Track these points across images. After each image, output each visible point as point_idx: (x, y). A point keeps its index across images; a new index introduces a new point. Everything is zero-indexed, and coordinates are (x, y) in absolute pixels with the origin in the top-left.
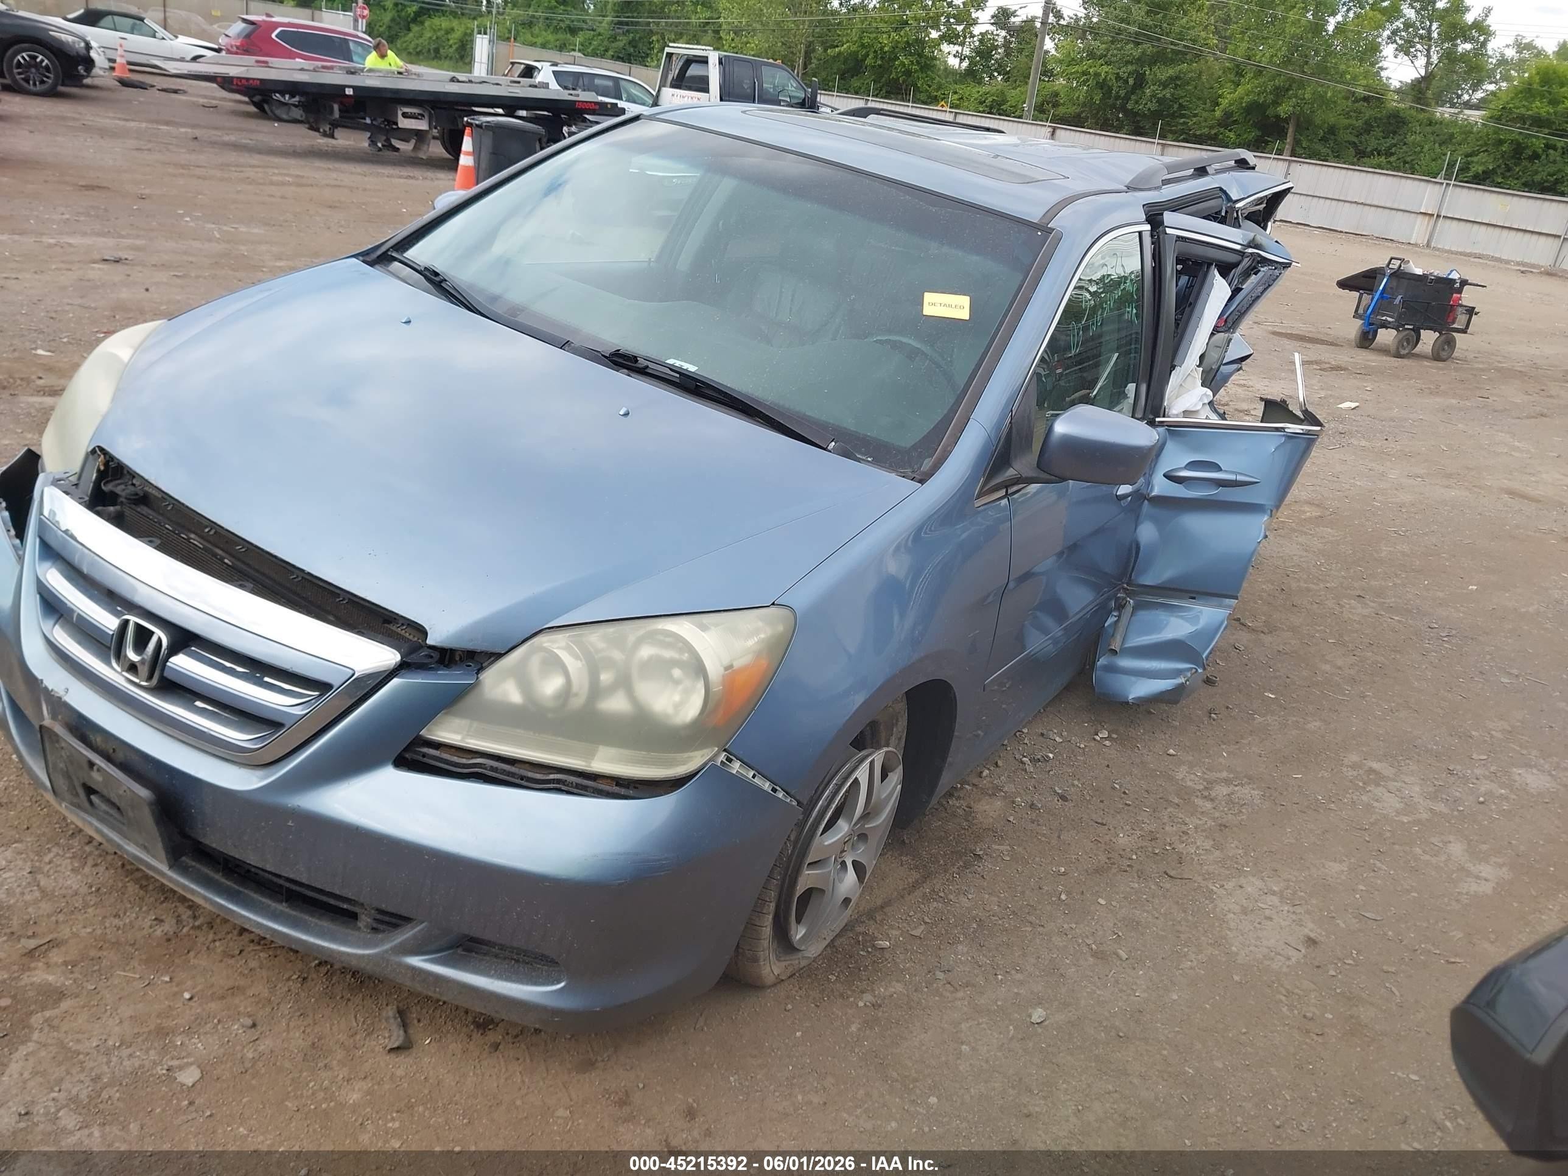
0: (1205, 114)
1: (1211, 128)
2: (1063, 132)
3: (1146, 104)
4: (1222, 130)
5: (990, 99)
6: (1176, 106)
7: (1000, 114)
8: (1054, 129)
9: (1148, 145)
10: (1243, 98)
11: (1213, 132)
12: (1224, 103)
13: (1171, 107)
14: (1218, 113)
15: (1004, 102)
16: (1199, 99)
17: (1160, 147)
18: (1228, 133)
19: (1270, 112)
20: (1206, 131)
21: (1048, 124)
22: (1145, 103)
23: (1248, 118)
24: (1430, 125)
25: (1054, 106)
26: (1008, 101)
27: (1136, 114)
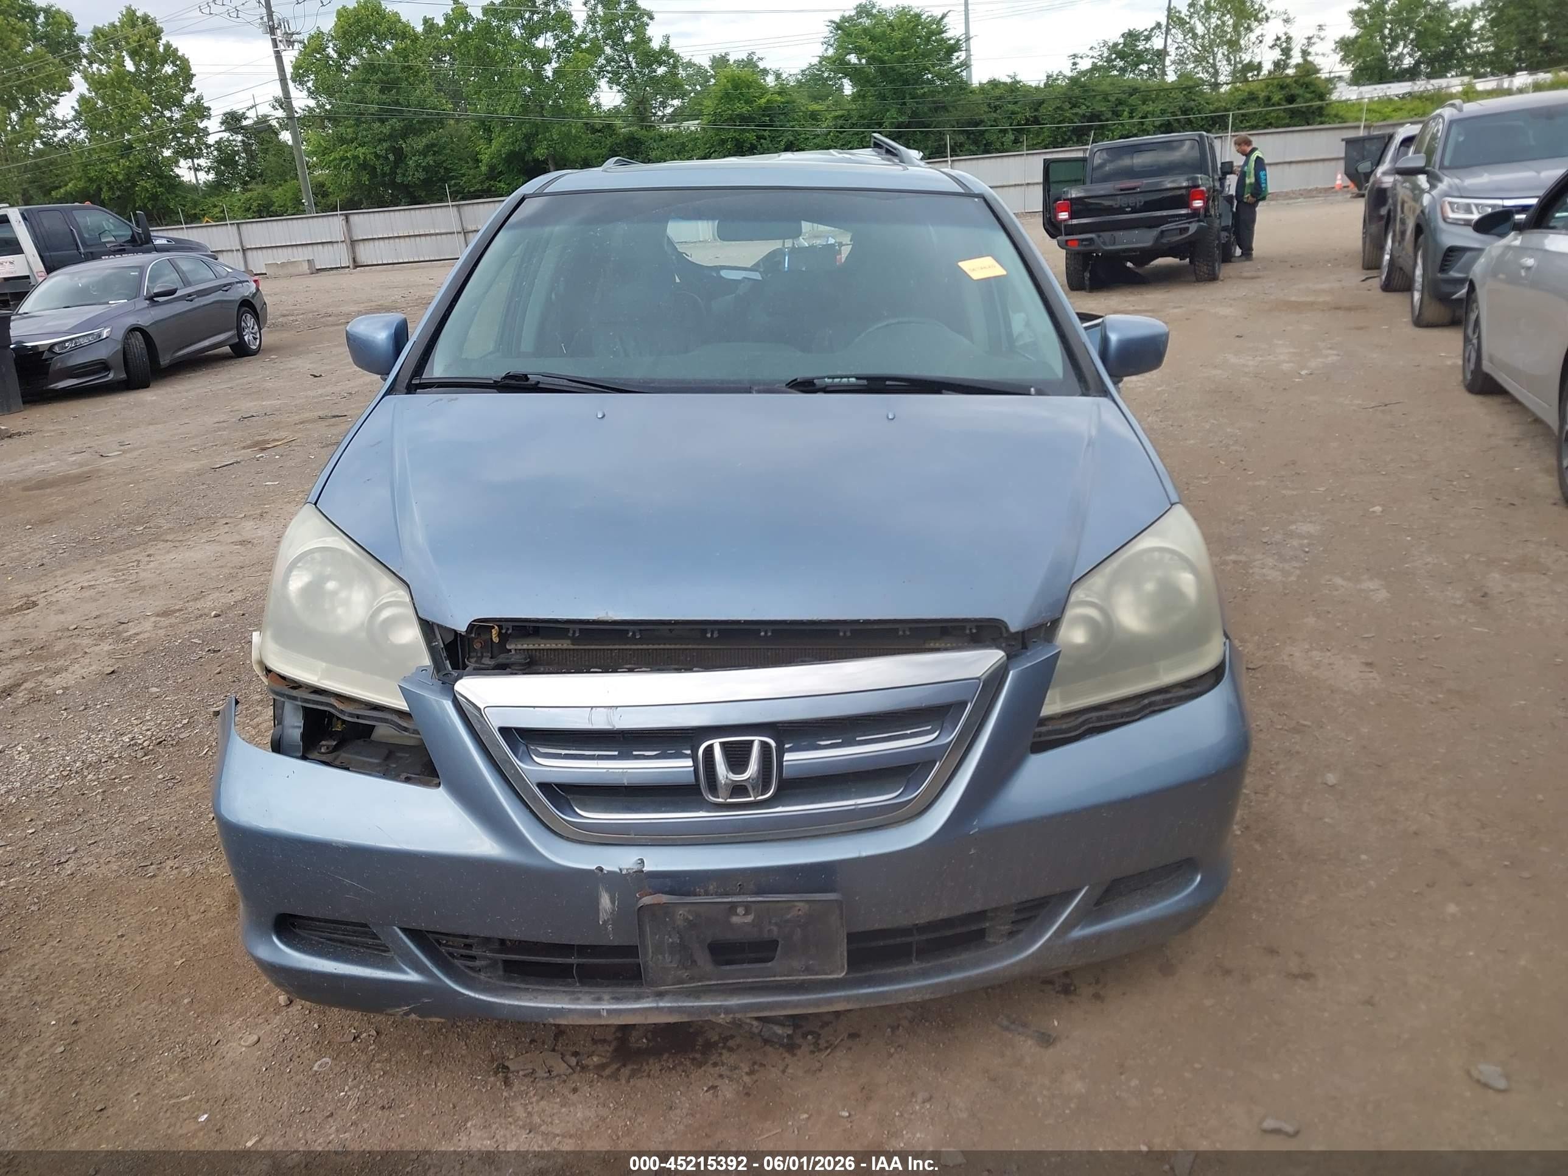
0: (472, 172)
1: (482, 183)
2: (356, 217)
3: (414, 174)
4: (492, 183)
5: (255, 204)
6: (442, 171)
7: (271, 216)
8: (347, 216)
9: (444, 209)
10: (500, 151)
11: (485, 187)
12: (485, 158)
13: (437, 172)
14: (484, 169)
15: (272, 204)
16: (460, 159)
17: (455, 209)
18: (499, 185)
19: (528, 157)
20: (478, 187)
21: (339, 212)
22: (413, 172)
23: (511, 167)
24: (662, 140)
25: (323, 197)
26: (274, 202)
27: (407, 186)
